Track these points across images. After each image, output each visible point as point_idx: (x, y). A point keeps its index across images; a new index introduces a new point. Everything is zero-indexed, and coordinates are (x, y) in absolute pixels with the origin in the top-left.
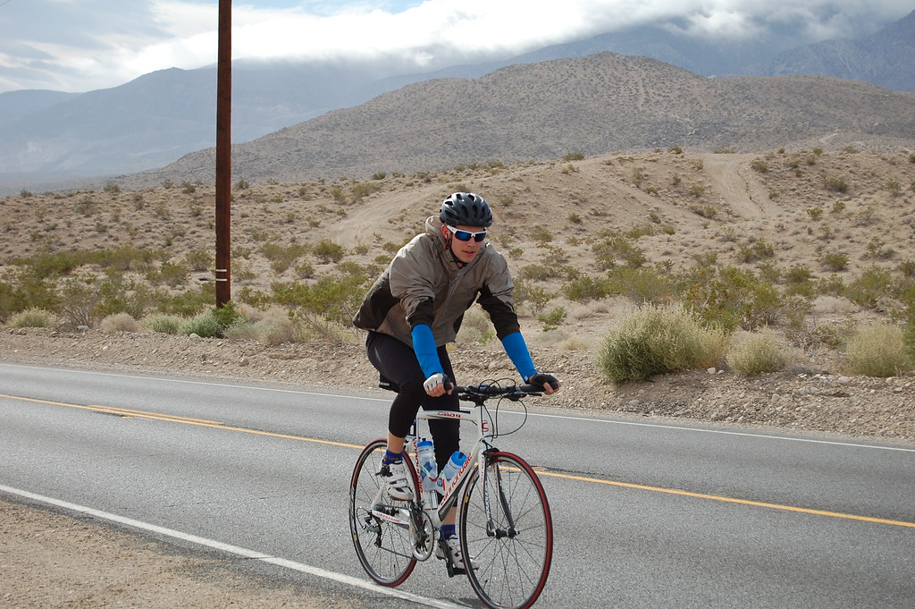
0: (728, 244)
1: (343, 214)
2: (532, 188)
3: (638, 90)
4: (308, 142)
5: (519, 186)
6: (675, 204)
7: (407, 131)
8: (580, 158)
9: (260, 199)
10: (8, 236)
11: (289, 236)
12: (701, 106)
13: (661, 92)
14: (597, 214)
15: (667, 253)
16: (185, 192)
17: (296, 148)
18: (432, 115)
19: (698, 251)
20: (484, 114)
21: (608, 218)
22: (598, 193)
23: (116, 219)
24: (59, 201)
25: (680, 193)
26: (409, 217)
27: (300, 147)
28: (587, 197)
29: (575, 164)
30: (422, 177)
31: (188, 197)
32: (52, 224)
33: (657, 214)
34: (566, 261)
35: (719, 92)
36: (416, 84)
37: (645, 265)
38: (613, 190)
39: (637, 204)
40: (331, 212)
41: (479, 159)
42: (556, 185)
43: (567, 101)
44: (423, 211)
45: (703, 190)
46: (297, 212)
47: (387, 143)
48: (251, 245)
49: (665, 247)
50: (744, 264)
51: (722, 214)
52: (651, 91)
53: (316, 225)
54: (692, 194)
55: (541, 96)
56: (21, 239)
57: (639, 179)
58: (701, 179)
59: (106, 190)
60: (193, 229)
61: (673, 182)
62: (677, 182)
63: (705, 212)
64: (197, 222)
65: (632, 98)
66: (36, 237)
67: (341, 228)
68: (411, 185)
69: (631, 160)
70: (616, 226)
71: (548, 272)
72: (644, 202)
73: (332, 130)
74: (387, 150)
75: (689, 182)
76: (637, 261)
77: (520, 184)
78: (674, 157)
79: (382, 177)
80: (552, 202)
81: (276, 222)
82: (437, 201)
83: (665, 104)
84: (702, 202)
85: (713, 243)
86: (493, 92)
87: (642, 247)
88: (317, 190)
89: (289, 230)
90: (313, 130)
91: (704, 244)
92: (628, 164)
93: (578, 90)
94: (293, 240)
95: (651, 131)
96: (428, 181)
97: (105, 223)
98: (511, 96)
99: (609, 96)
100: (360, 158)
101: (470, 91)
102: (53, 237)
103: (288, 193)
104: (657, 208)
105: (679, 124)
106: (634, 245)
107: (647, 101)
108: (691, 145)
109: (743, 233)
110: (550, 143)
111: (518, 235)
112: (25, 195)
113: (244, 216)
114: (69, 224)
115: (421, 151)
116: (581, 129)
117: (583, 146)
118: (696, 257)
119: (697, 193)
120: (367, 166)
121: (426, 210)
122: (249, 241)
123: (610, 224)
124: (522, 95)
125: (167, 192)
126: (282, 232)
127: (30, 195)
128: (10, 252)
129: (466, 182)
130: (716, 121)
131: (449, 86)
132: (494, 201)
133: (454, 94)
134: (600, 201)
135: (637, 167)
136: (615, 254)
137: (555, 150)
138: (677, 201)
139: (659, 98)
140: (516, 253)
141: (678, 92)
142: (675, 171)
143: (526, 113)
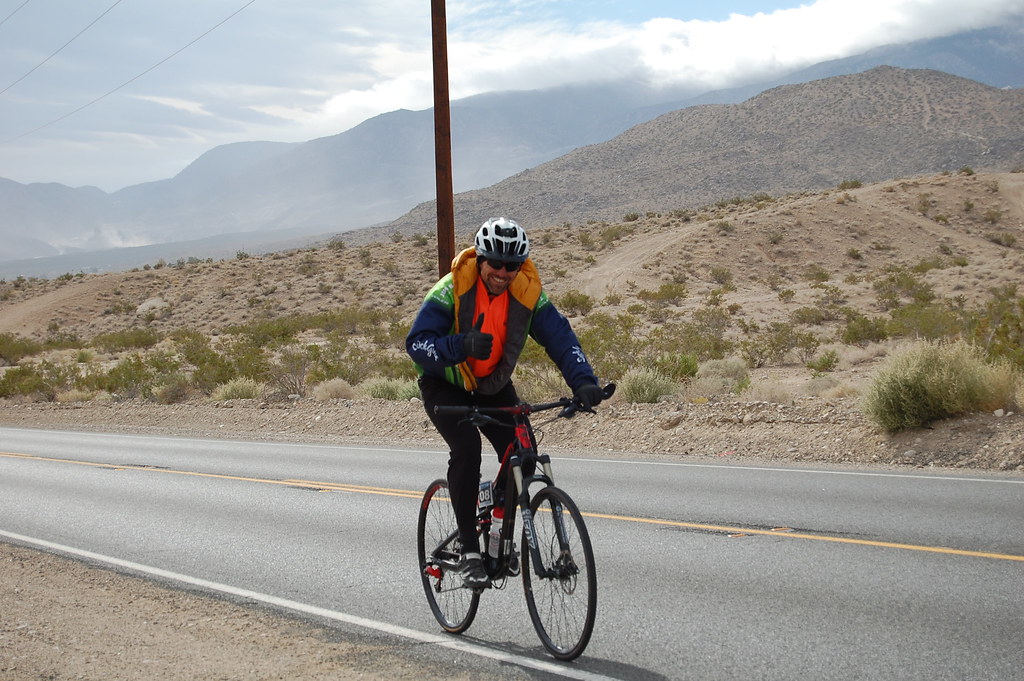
1: (592, 262)
2: (804, 222)
3: (922, 108)
4: (554, 184)
5: (788, 221)
6: (968, 232)
7: (664, 166)
8: (856, 185)
10: (223, 302)
12: (996, 122)
13: (949, 108)
14: (878, 248)
15: (959, 288)
16: (416, 245)
17: (540, 192)
18: (690, 147)
19: (994, 284)
20: (749, 143)
21: (891, 252)
22: (879, 224)
23: (341, 279)
24: (279, 262)
25: (973, 219)
26: (665, 261)
27: (545, 189)
28: (866, 229)
29: (852, 193)
30: (680, 216)
31: (419, 250)
32: (270, 287)
33: (949, 245)
34: (843, 302)
35: (1016, 104)
36: (671, 113)
37: (934, 302)
38: (897, 221)
39: (924, 234)
40: (579, 259)
41: (745, 194)
42: (831, 217)
43: (842, 124)
44: (681, 253)
45: (999, 215)
46: (541, 261)
47: (641, 181)
49: (956, 281)
51: (1022, 241)
52: (937, 108)
53: (562, 274)
54: (986, 220)
55: (813, 119)
56: (238, 305)
57: (926, 206)
58: (996, 203)
59: (330, 247)
60: (425, 286)
61: (964, 207)
62: (969, 208)
63: (1003, 240)
64: (429, 278)
65: (916, 116)
66: (253, 303)
67: (590, 278)
68: (668, 225)
69: (916, 185)
70: (901, 261)
71: (823, 315)
72: (932, 232)
73: (580, 169)
74: (642, 189)
75: (982, 208)
76: (924, 296)
77: (790, 218)
78: (965, 179)
79: (635, 218)
80: (827, 237)
82: (697, 242)
83: (954, 121)
84: (999, 229)
85: (1011, 274)
86: (758, 118)
87: (930, 282)
88: (562, 236)
90: (558, 170)
91: (1002, 274)
92: (912, 190)
93: (855, 110)
95: (939, 152)
96: (687, 220)
97: (328, 283)
98: (778, 122)
99: (890, 116)
100: (611, 199)
101: (732, 118)
102: (272, 301)
104: (948, 238)
105: (970, 143)
106: (922, 279)
107: (933, 119)
108: (986, 167)
110: (825, 171)
111: (790, 275)
112: (242, 256)
114: (289, 287)
115: (680, 187)
116: (860, 155)
117: (863, 173)
118: (993, 291)
119: (993, 219)
120: (621, 208)
121: (685, 252)
123: (895, 259)
124: (791, 119)
125: (396, 246)
127: (246, 256)
128: (226, 320)
129: (729, 219)
130: (1013, 138)
131: (708, 113)
132: (761, 238)
133: (714, 122)
134: (882, 233)
135: (923, 193)
136: (899, 291)
137: (832, 180)
138: (970, 228)
139: (946, 115)
140: (787, 296)
141: (968, 107)
142: (966, 195)
143: (796, 140)
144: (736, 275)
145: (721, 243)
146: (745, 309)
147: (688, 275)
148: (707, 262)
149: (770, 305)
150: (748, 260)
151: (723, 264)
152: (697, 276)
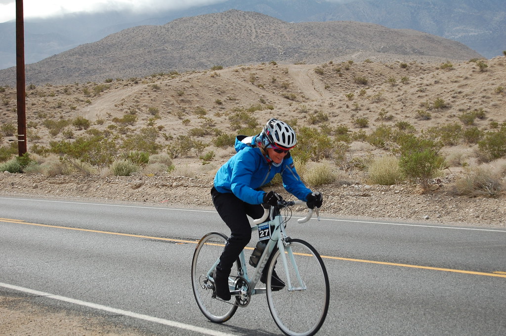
0: (303, 115)
1: (89, 102)
2: (194, 86)
3: (251, 30)
4: (68, 62)
5: (187, 85)
6: (274, 93)
7: (124, 55)
8: (220, 68)
9: (42, 95)
11: (59, 115)
12: (287, 39)
13: (264, 31)
14: (230, 99)
17: (61, 66)
18: (138, 46)
19: (287, 119)
20: (167, 45)
21: (237, 101)
22: (231, 88)
25: (276, 86)
26: (126, 103)
27: (64, 65)
28: (225, 90)
29: (218, 72)
30: (133, 81)
31: (1, 94)
33: (264, 99)
34: (214, 126)
35: (296, 31)
36: (129, 29)
37: (257, 127)
38: (239, 86)
39: (252, 93)
40: (82, 101)
41: (164, 70)
42: (208, 84)
43: (213, 37)
44: (134, 99)
45: (288, 85)
46: (63, 101)
47: (113, 62)
48: (37, 121)
50: (312, 125)
51: (299, 98)
52: (259, 31)
53: (74, 108)
54: (282, 87)
55: (198, 34)
57: (253, 80)
58: (287, 79)
60: (4, 112)
61: (272, 81)
62: (274, 81)
63: (290, 97)
64: (6, 109)
65: (248, 35)
67: (88, 110)
68: (127, 85)
69: (249, 69)
70: (241, 106)
71: (204, 132)
72: (256, 92)
73: (82, 55)
74: (113, 66)
75: (281, 80)
76: (253, 125)
77: (188, 84)
78: (272, 67)
79: (111, 81)
81: (52, 108)
82: (141, 94)
83: (267, 38)
84: (288, 91)
85: (294, 114)
86: (172, 33)
87: (256, 117)
88: (74, 89)
89: (59, 112)
90: (71, 55)
91: (290, 114)
92: (247, 71)
93: (219, 31)
94: (61, 117)
95: (259, 53)
96: (137, 83)
98: (181, 35)
99: (236, 34)
100: (98, 71)
101: (158, 32)
103: (58, 91)
104: (264, 96)
105: (274, 49)
106: (252, 116)
107: (257, 36)
108: (281, 60)
109: (311, 108)
110: (204, 60)
111: (187, 112)
113: (33, 105)
115: (132, 66)
116: (221, 53)
117: (222, 62)
119: (285, 87)
120: (102, 75)
121: (136, 99)
122: (37, 118)
123: (238, 105)
124: (188, 34)
126: (55, 113)
129: (158, 83)
130: (295, 47)
131: (147, 30)
132: (173, 93)
133: (150, 34)
134: (232, 92)
135: (252, 73)
136: (241, 121)
137: (207, 64)
138: (274, 91)
139: (263, 34)
140: (186, 122)
141: (274, 31)
142: (273, 74)
143: (190, 44)
144: (161, 111)
145: (154, 95)
146: (166, 128)
147: (137, 110)
148: (146, 104)
149: (178, 127)
150: (167, 104)
151: (154, 105)
152: (142, 111)
